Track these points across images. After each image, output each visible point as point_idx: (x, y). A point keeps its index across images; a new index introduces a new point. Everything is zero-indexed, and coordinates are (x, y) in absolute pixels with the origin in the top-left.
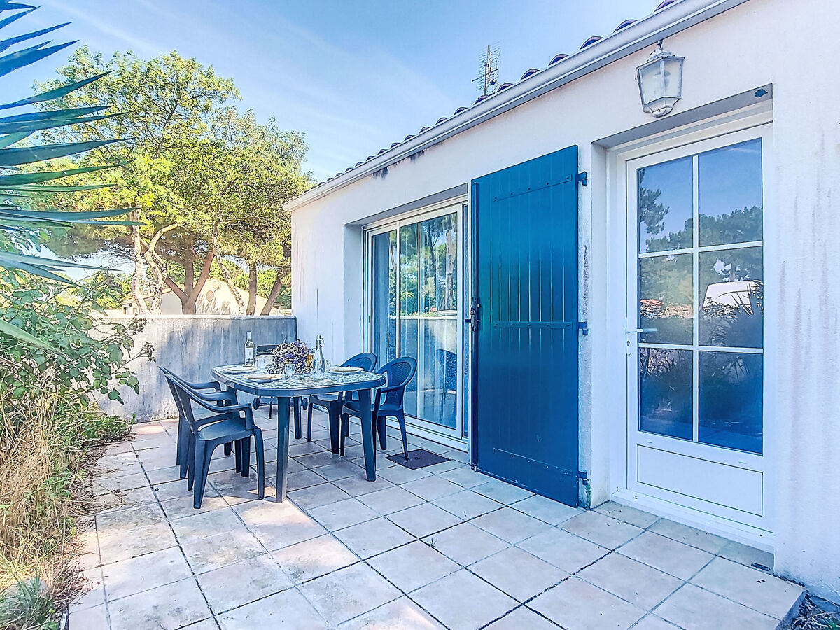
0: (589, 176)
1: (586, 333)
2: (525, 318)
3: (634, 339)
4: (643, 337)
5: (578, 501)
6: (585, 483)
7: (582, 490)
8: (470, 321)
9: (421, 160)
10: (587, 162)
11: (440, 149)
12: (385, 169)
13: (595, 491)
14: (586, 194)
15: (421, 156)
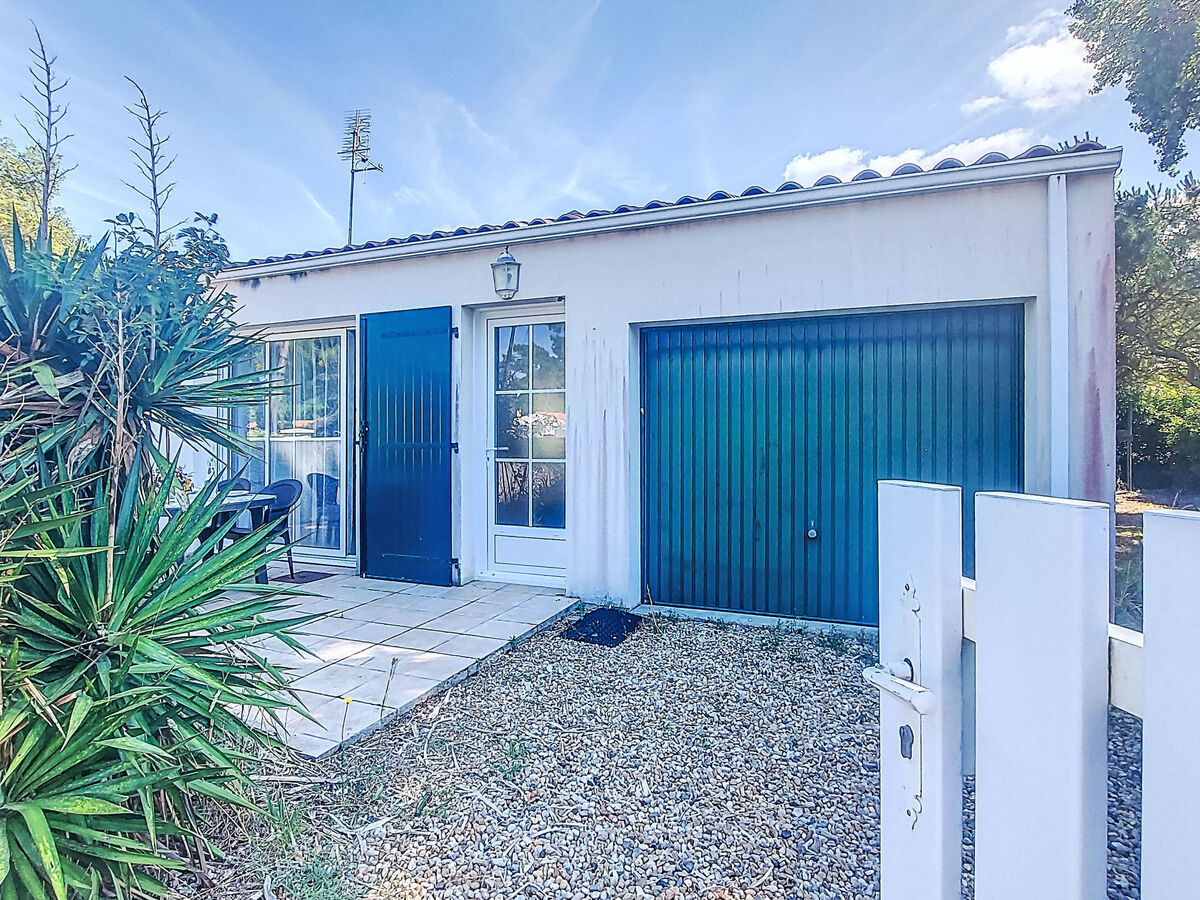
0: (460, 331)
1: (457, 451)
2: (409, 439)
3: (492, 455)
4: (499, 454)
5: (451, 581)
6: (457, 567)
7: (455, 571)
8: (358, 443)
9: (302, 282)
10: (458, 320)
11: (325, 275)
12: (256, 281)
13: (465, 571)
14: (457, 343)
15: (304, 279)
